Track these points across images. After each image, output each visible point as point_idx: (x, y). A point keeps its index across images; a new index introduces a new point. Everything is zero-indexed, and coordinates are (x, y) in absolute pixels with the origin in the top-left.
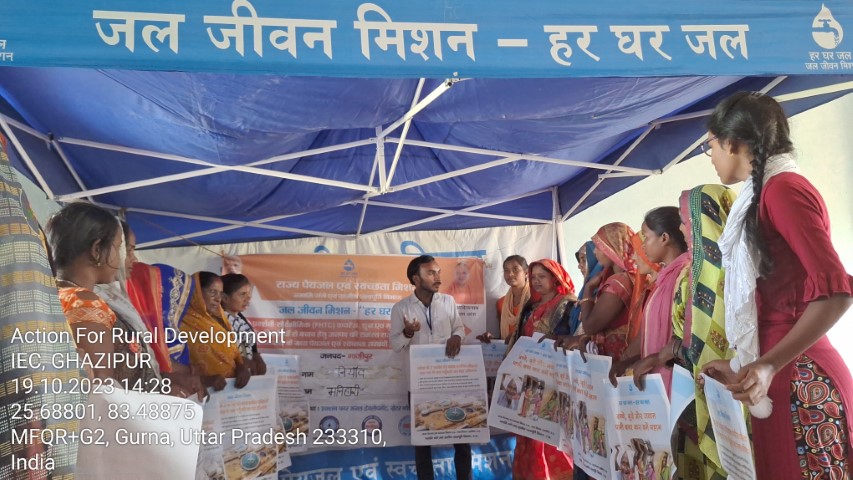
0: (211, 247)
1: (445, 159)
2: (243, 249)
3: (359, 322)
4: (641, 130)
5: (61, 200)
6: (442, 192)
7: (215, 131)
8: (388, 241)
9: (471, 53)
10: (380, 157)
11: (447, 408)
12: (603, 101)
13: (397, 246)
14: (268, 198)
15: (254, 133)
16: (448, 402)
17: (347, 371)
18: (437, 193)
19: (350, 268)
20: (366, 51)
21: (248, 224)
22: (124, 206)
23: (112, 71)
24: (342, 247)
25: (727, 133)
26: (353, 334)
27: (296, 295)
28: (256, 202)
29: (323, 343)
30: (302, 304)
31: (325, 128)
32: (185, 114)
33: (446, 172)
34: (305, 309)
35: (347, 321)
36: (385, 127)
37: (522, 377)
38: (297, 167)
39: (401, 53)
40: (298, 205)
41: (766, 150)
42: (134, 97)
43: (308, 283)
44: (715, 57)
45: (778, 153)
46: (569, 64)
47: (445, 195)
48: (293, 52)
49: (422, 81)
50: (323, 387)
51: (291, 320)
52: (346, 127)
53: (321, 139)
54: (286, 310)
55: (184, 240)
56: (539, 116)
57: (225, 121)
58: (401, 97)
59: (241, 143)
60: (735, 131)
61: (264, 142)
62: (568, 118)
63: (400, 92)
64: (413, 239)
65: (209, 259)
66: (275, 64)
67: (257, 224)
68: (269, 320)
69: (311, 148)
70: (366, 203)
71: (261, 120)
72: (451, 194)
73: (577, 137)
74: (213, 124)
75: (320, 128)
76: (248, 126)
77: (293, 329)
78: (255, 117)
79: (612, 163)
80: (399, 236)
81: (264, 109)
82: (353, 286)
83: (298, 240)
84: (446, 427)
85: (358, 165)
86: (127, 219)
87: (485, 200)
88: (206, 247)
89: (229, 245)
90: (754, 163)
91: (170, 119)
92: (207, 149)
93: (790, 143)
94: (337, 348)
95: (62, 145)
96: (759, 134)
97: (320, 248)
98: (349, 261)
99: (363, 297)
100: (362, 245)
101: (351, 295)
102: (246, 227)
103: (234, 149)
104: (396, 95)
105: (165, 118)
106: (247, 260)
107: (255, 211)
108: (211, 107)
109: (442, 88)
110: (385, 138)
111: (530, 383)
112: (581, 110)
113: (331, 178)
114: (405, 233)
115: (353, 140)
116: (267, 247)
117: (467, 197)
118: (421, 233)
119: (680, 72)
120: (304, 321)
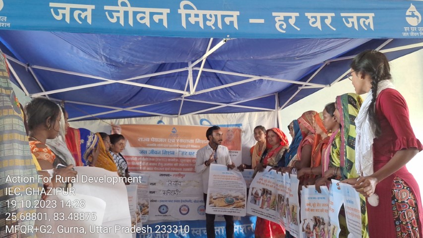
0: (106, 121)
1: (223, 78)
2: (122, 121)
3: (178, 158)
4: (320, 65)
5: (32, 96)
6: (220, 94)
7: (109, 63)
8: (194, 119)
9: (236, 26)
10: (190, 77)
11: (225, 197)
12: (301, 50)
13: (198, 121)
14: (135, 96)
15: (128, 64)
16: (227, 194)
17: (173, 183)
18: (218, 95)
19: (175, 132)
20: (184, 24)
21: (124, 109)
22: (64, 100)
23: (59, 33)
24: (171, 121)
25: (360, 68)
26: (176, 164)
27: (148, 145)
28: (129, 98)
29: (161, 169)
30: (151, 149)
31: (163, 62)
32: (94, 54)
33: (223, 84)
34: (152, 152)
35: (173, 158)
36: (193, 62)
37: (261, 189)
38: (149, 81)
39: (201, 25)
40: (150, 101)
41: (378, 77)
42: (69, 46)
43: (153, 139)
44: (357, 29)
45: (384, 79)
46: (284, 32)
47: (222, 96)
48: (148, 24)
49: (212, 39)
50: (160, 190)
51: (145, 157)
52: (174, 62)
53: (161, 68)
54: (142, 152)
55: (93, 117)
56: (269, 57)
57: (114, 58)
58: (201, 47)
59: (121, 69)
60: (364, 68)
61: (133, 69)
62: (284, 59)
63: (200, 45)
64: (206, 118)
65: (105, 127)
66: (139, 30)
67: (129, 109)
68: (135, 157)
69: (156, 72)
70: (183, 100)
71: (131, 58)
72: (225, 96)
73: (288, 68)
74: (108, 59)
75: (160, 62)
76: (125, 61)
77: (146, 162)
78: (128, 57)
79: (305, 81)
80: (199, 116)
81: (133, 53)
82: (176, 141)
83: (149, 118)
84: (224, 206)
85: (179, 80)
86: (65, 106)
87: (242, 99)
88: (104, 120)
89: (115, 120)
90: (372, 83)
91: (87, 57)
92: (104, 71)
93: (390, 75)
94: (168, 171)
95: (34, 69)
96: (375, 70)
97: (160, 122)
98: (174, 128)
99: (181, 146)
100: (181, 120)
101: (175, 145)
102: (124, 111)
103: (118, 72)
104: (198, 46)
105: (85, 57)
106: (124, 127)
107: (128, 103)
108: (107, 51)
109: (221, 43)
110: (193, 68)
111: (265, 192)
112: (291, 55)
113: (166, 87)
114: (202, 115)
115: (177, 68)
116: (134, 121)
117: (233, 97)
118: (210, 115)
119: (340, 36)
120: (151, 157)
